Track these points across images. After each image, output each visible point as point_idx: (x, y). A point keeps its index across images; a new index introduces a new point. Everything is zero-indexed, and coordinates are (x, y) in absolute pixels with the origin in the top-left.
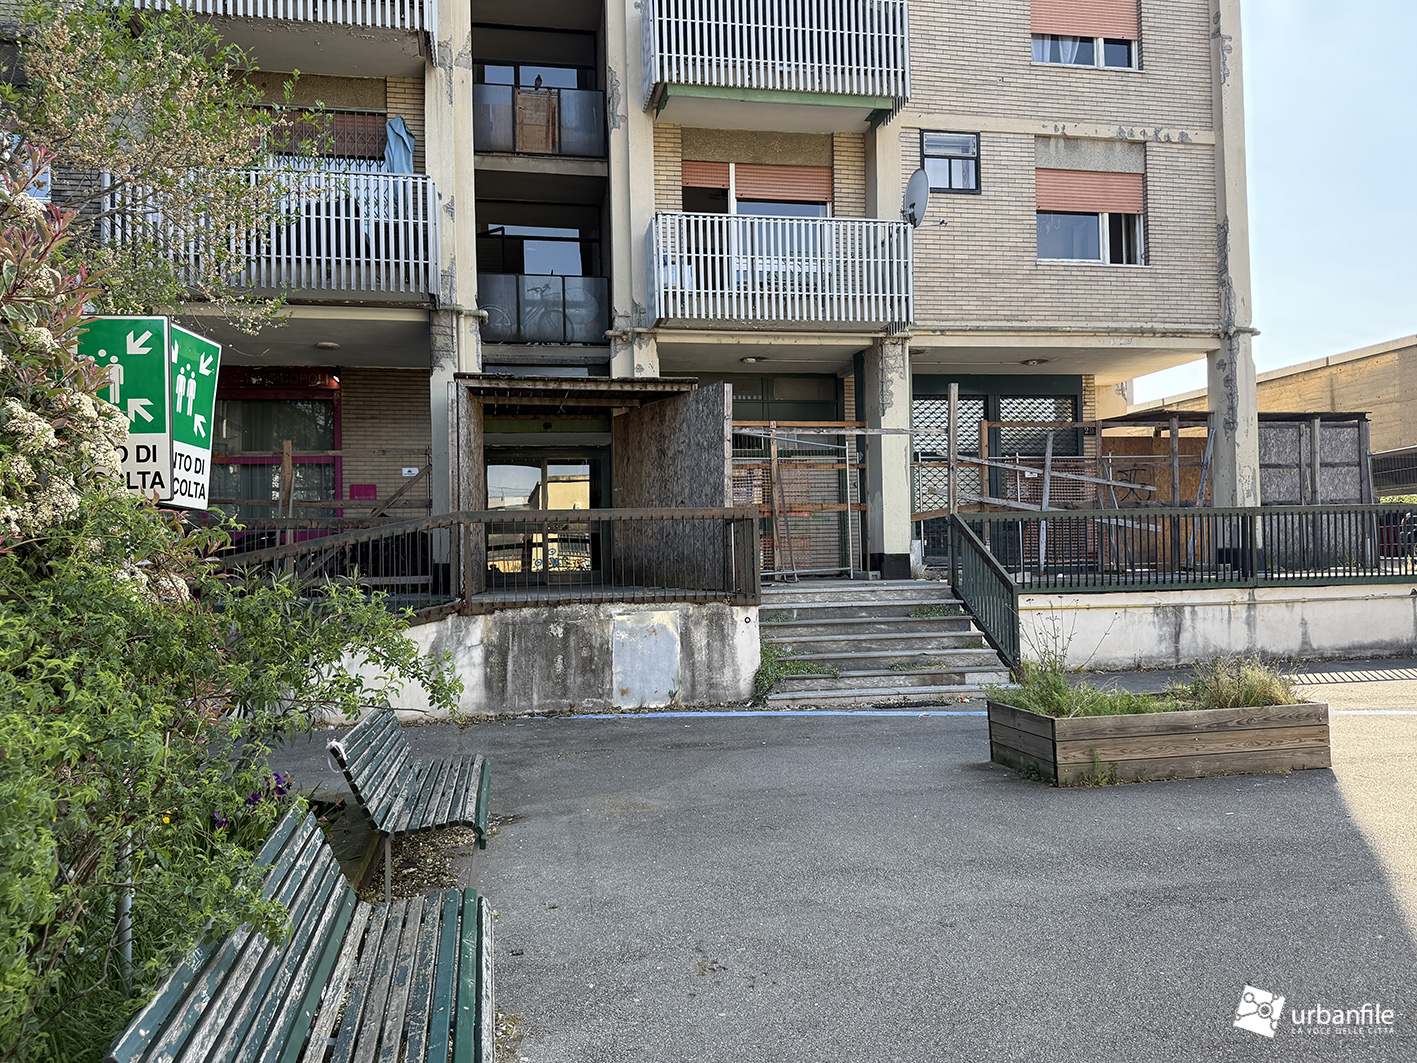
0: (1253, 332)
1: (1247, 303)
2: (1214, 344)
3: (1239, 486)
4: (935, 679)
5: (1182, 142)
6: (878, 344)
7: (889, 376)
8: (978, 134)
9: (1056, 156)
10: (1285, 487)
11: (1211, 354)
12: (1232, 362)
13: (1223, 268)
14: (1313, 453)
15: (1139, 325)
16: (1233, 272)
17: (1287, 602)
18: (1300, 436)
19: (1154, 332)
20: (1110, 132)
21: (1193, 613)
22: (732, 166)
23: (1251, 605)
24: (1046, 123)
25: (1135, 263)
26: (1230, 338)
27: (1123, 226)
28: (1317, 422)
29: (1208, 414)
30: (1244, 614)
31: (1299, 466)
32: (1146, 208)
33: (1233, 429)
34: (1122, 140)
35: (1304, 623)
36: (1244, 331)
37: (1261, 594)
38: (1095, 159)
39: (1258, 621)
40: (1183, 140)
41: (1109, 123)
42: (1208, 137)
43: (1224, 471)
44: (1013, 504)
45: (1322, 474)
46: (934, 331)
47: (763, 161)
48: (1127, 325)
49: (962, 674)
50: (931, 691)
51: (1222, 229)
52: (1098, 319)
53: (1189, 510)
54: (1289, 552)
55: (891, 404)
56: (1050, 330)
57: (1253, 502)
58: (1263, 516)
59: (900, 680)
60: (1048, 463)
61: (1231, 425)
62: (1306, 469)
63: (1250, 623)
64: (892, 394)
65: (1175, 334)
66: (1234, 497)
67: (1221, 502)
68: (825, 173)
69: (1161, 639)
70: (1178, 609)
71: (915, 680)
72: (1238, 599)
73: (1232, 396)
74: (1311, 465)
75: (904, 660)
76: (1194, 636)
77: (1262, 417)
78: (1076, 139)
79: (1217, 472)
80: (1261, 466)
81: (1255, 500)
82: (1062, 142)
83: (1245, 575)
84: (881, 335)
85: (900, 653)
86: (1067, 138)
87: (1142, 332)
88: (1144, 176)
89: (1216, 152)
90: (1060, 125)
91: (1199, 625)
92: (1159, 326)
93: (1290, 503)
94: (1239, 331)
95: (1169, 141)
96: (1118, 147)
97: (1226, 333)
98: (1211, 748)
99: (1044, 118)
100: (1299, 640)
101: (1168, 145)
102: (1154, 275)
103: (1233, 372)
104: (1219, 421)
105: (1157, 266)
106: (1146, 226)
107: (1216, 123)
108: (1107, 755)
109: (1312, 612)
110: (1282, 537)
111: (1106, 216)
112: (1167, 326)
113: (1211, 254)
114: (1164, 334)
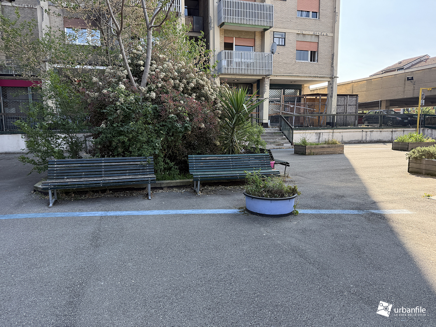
0: (337, 77)
1: (336, 71)
2: (329, 80)
3: (332, 109)
4: (278, 145)
5: (326, 36)
6: (263, 79)
7: (266, 85)
8: (285, 33)
9: (301, 38)
10: (341, 110)
11: (329, 81)
12: (333, 84)
13: (332, 64)
14: (347, 103)
15: (315, 75)
16: (334, 65)
17: (339, 132)
18: (345, 99)
19: (318, 77)
20: (312, 33)
21: (322, 134)
22: (234, 38)
23: (333, 133)
24: (299, 31)
25: (315, 62)
26: (333, 79)
27: (313, 54)
28: (348, 96)
29: (327, 94)
30: (332, 134)
31: (344, 105)
32: (318, 50)
33: (332, 98)
34: (314, 35)
35: (342, 136)
36: (336, 77)
37: (335, 131)
38: (308, 39)
39: (334, 136)
40: (327, 35)
41: (312, 31)
42: (331, 35)
43: (329, 106)
44: (288, 113)
45: (348, 107)
46: (275, 76)
47: (241, 37)
48: (313, 75)
49: (283, 144)
50: (278, 147)
51: (333, 55)
52: (307, 74)
53: (322, 115)
54: (341, 123)
55: (266, 91)
56: (298, 76)
57: (334, 113)
58: (337, 116)
59: (273, 145)
60: (296, 104)
61: (332, 97)
62: (345, 106)
63: (333, 136)
64: (266, 89)
65: (322, 77)
66: (331, 112)
67: (328, 113)
68: (253, 40)
69: (316, 139)
70: (320, 133)
71: (275, 145)
72: (331, 132)
73: (332, 91)
74: (346, 105)
75: (273, 142)
76: (322, 138)
77: (338, 95)
78: (305, 34)
79: (328, 106)
80: (337, 105)
81: (335, 112)
82: (302, 35)
83: (332, 127)
84: (265, 77)
85: (272, 140)
86: (303, 34)
87: (315, 77)
88: (318, 43)
89: (333, 38)
90: (302, 31)
91: (323, 136)
92: (319, 76)
93: (342, 113)
94: (335, 77)
95: (324, 35)
96: (313, 36)
97: (332, 77)
98: (328, 150)
99: (299, 30)
100: (341, 139)
101: (323, 36)
102: (319, 65)
103: (333, 86)
104: (329, 96)
105: (319, 63)
106: (318, 54)
107: (333, 32)
108: (313, 151)
109: (344, 134)
110: (340, 120)
111: (310, 51)
112: (321, 76)
113: (330, 60)
114: (320, 77)
